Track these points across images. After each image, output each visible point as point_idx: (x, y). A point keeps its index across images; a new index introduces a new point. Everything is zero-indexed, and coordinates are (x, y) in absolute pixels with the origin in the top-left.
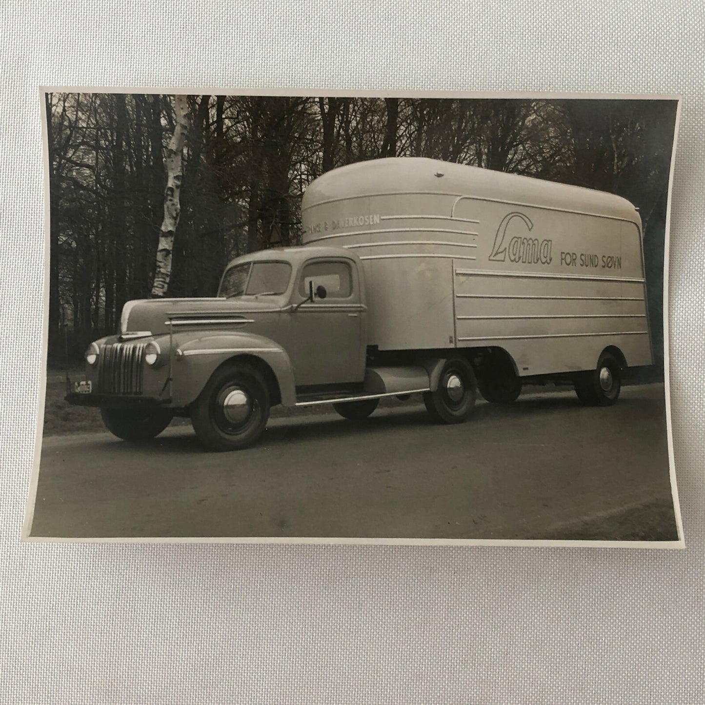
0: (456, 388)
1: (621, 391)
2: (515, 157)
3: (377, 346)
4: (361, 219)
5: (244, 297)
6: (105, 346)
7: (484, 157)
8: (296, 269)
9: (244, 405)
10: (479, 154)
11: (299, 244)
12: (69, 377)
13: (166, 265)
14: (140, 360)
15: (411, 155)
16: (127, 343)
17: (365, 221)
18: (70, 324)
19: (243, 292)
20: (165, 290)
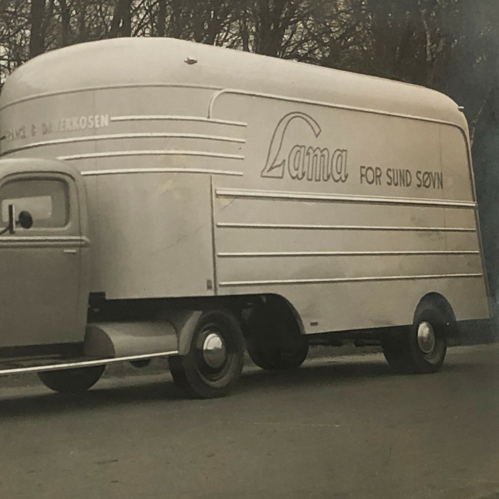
0: (217, 350)
1: (447, 353)
2: (293, 38)
3: (103, 294)
7: (252, 37)
10: (244, 33)
15: (152, 35)
17: (89, 123)
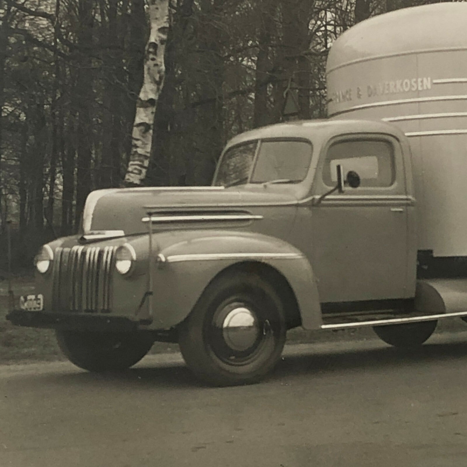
3: (431, 251)
4: (406, 83)
5: (249, 186)
6: (61, 249)
8: (319, 149)
9: (250, 327)
11: (324, 116)
12: (13, 289)
13: (145, 144)
14: (108, 266)
16: (91, 245)
17: (412, 86)
18: (14, 220)
19: (247, 178)
20: (143, 176)
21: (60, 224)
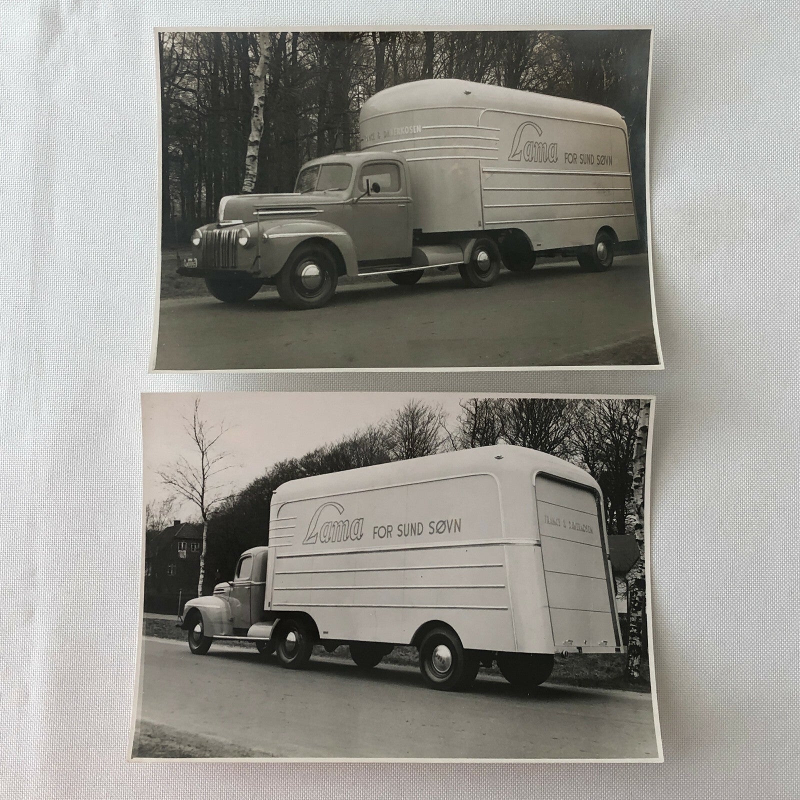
0: (485, 261)
1: (614, 260)
2: (526, 78)
3: (421, 230)
4: (407, 129)
5: (315, 192)
6: (206, 231)
7: (502, 78)
8: (356, 170)
9: (317, 276)
10: (498, 75)
11: (358, 149)
12: (180, 255)
13: (253, 168)
14: (234, 242)
15: (445, 77)
16: (224, 229)
17: (410, 130)
18: (178, 214)
19: (314, 188)
20: (253, 187)
21: (206, 216)
